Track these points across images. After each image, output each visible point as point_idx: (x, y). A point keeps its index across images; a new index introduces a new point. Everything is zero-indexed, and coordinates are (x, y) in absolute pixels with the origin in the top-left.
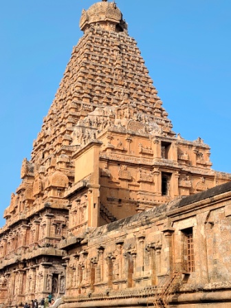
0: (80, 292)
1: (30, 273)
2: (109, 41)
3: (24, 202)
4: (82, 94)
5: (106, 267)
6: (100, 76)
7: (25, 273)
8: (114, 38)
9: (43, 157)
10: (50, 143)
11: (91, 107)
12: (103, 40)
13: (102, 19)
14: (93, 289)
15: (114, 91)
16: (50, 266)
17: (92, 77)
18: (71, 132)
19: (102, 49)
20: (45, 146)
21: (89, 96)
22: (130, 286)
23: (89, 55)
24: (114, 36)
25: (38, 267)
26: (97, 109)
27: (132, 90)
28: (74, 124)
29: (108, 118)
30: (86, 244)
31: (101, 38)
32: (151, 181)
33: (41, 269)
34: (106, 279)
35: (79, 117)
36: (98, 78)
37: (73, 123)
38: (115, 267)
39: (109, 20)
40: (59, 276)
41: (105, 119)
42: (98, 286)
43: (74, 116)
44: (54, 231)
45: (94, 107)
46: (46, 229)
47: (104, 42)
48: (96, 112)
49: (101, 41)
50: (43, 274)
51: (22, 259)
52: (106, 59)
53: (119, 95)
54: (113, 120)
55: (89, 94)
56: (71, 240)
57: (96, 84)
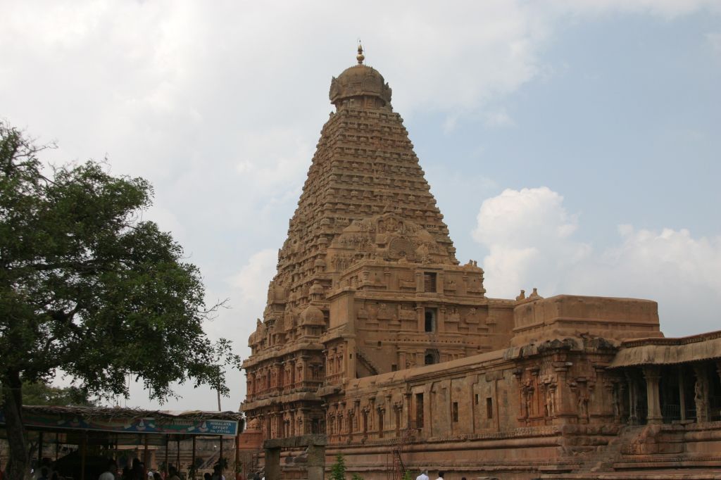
0: (340, 440)
1: (288, 417)
2: (367, 125)
3: (274, 336)
4: (336, 204)
5: (362, 418)
6: (357, 177)
7: (281, 416)
8: (374, 118)
9: (293, 280)
10: (300, 264)
11: (347, 221)
12: (359, 125)
13: (358, 93)
14: (351, 438)
15: (375, 194)
16: (309, 411)
17: (347, 179)
18: (325, 255)
19: (359, 137)
20: (294, 266)
21: (343, 207)
22: (381, 436)
23: (342, 148)
24: (374, 116)
25: (297, 411)
26: (354, 222)
27: (397, 191)
28: (327, 246)
29: (368, 234)
30: (344, 394)
31: (356, 122)
32: (413, 319)
33: (300, 415)
34: (362, 430)
35: (333, 235)
36: (355, 179)
37: (326, 244)
38: (369, 419)
39: (366, 93)
40: (319, 421)
41: (364, 235)
42: (355, 435)
43: (327, 235)
44: (311, 374)
45: (351, 220)
46: (302, 372)
47: (362, 127)
48: (353, 227)
49: (356, 126)
50: (302, 419)
51: (278, 402)
52: (365, 151)
53: (381, 200)
54: (373, 235)
55: (343, 204)
56: (329, 389)
57: (352, 188)
